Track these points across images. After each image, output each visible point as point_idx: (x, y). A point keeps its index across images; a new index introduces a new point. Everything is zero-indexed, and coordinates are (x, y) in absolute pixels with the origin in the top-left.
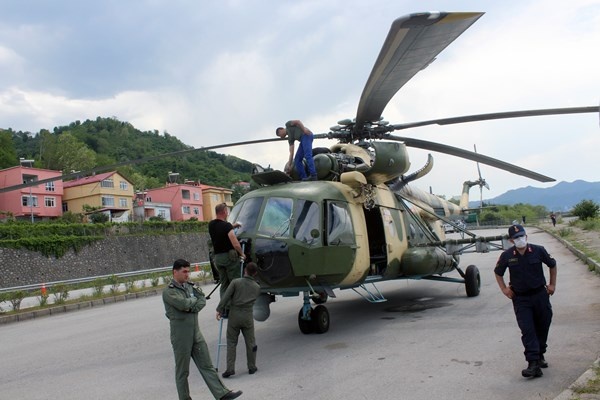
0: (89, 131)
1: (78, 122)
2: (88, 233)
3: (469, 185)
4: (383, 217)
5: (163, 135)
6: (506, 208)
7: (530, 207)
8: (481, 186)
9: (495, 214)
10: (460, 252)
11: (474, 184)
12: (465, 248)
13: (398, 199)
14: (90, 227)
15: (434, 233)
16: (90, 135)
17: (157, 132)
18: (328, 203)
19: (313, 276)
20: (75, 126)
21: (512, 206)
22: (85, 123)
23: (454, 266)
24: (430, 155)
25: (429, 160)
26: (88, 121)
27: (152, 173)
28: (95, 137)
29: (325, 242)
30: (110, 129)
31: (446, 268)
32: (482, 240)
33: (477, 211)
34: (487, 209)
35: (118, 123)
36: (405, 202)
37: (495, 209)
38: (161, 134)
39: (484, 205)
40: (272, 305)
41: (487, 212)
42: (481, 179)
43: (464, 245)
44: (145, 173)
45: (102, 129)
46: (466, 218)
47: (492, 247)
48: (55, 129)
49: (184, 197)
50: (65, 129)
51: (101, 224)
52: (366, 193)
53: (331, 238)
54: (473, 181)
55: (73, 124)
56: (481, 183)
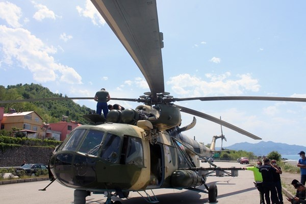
0: (26, 90)
1: (21, 84)
2: (12, 143)
3: (216, 138)
4: (165, 150)
5: (64, 96)
6: (234, 152)
7: (246, 153)
8: (222, 139)
9: (228, 154)
10: (207, 175)
11: (219, 137)
12: (210, 173)
13: (173, 141)
14: (13, 140)
15: (193, 163)
16: (26, 92)
17: (61, 95)
20: (19, 86)
21: (237, 151)
22: (24, 85)
23: (203, 182)
24: (194, 117)
25: (194, 120)
26: (26, 84)
27: (56, 115)
28: (29, 93)
30: (37, 90)
31: (198, 184)
32: (219, 169)
33: (219, 152)
34: (225, 152)
35: (41, 87)
36: (178, 143)
37: (228, 152)
38: (63, 96)
39: (223, 149)
40: (87, 198)
41: (224, 153)
42: (222, 135)
43: (209, 171)
44: (52, 114)
45: (33, 89)
46: (213, 155)
47: (225, 174)
48: (8, 86)
49: (68, 129)
50: (14, 87)
51: (20, 138)
52: (152, 135)
54: (218, 136)
55: (18, 85)
56: (223, 137)
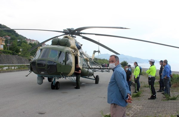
3: (95, 52)
8: (99, 53)
10: (95, 71)
11: (97, 52)
13: (81, 54)
18: (67, 53)
19: (62, 73)
23: (93, 75)
29: (66, 64)
42: (99, 51)
53: (67, 63)
56: (99, 52)
